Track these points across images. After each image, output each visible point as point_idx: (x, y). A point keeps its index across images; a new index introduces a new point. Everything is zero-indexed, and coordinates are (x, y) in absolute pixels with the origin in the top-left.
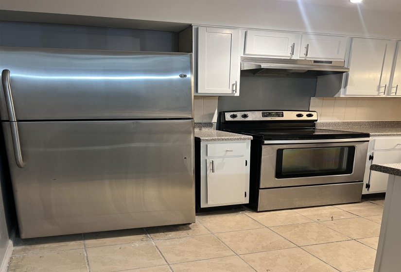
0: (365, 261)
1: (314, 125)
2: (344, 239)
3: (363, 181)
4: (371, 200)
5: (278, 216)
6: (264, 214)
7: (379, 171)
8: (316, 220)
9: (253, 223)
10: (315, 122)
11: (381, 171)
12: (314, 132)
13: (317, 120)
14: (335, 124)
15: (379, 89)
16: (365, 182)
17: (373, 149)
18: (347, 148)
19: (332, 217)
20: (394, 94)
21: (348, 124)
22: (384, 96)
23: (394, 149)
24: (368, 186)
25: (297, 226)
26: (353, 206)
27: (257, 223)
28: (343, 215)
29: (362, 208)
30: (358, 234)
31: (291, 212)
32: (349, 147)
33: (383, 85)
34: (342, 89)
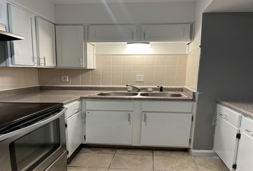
20: (43, 65)
34: (9, 58)
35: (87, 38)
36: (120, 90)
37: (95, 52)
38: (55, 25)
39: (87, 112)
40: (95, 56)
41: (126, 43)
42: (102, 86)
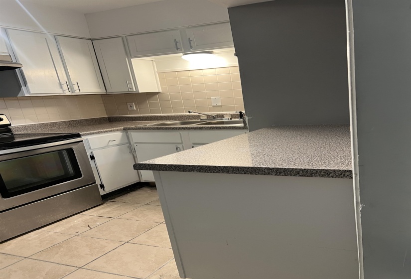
0: (153, 260)
1: (10, 131)
2: (117, 245)
3: (95, 183)
4: (112, 199)
5: (30, 240)
6: (10, 244)
7: (145, 170)
8: (74, 233)
9: (5, 258)
10: (9, 127)
11: (147, 169)
12: (14, 138)
13: (10, 125)
14: (32, 126)
15: (61, 87)
16: (98, 182)
17: (90, 148)
18: (65, 151)
19: (89, 226)
20: (78, 91)
21: (46, 125)
22: (69, 94)
23: (107, 146)
24: (102, 186)
25: (59, 246)
26: (100, 210)
27: (10, 256)
28: (97, 221)
29: (109, 209)
30: (126, 236)
31: (41, 232)
32: (67, 150)
33: (63, 82)
34: (23, 87)
35: (130, 54)
36: (195, 119)
37: (156, 70)
38: (92, 40)
39: (135, 145)
40: (157, 74)
41: (181, 54)
42: (173, 114)
